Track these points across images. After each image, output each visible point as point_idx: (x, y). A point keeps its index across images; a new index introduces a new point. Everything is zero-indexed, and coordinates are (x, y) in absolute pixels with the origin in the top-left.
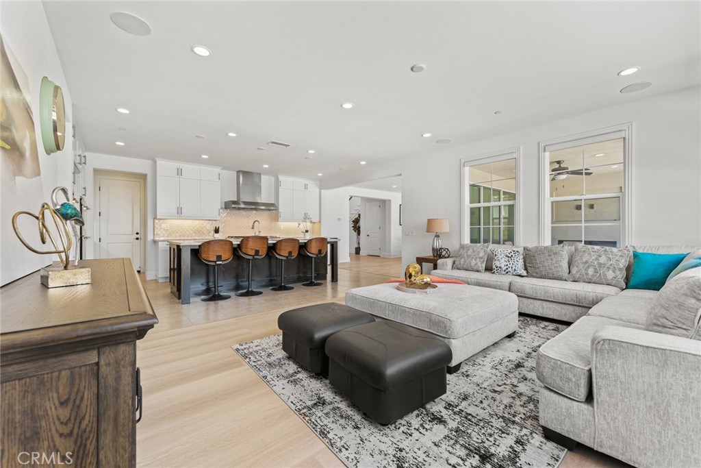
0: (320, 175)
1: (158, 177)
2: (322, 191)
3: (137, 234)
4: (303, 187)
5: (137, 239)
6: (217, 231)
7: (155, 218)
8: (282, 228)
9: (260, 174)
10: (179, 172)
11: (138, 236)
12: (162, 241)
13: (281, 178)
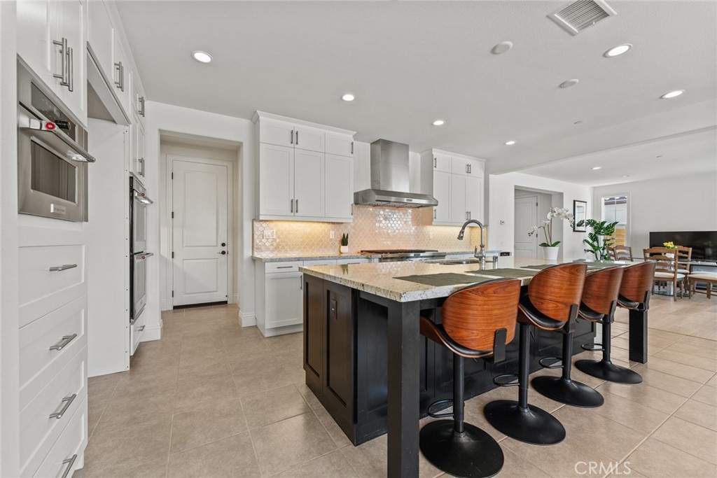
0: (510, 143)
1: (261, 146)
2: (491, 176)
3: (223, 245)
4: (464, 169)
5: (223, 253)
6: (344, 242)
7: (256, 218)
8: (431, 237)
9: (407, 146)
10: (294, 137)
11: (224, 249)
12: (272, 260)
13: (436, 153)
